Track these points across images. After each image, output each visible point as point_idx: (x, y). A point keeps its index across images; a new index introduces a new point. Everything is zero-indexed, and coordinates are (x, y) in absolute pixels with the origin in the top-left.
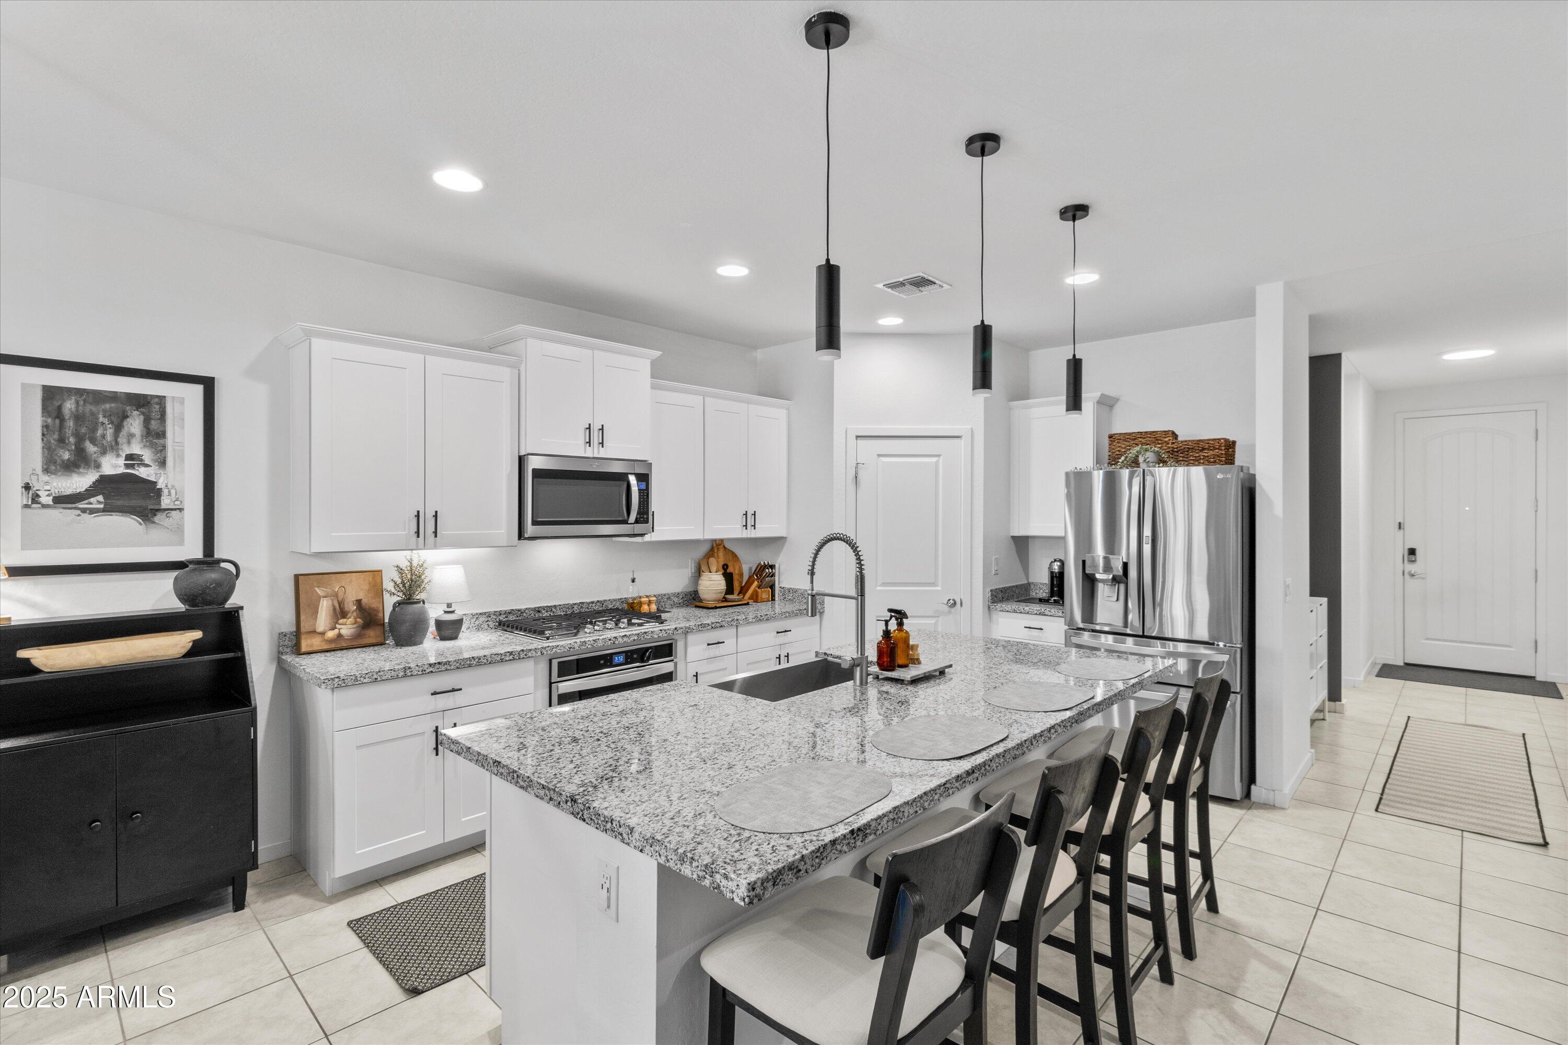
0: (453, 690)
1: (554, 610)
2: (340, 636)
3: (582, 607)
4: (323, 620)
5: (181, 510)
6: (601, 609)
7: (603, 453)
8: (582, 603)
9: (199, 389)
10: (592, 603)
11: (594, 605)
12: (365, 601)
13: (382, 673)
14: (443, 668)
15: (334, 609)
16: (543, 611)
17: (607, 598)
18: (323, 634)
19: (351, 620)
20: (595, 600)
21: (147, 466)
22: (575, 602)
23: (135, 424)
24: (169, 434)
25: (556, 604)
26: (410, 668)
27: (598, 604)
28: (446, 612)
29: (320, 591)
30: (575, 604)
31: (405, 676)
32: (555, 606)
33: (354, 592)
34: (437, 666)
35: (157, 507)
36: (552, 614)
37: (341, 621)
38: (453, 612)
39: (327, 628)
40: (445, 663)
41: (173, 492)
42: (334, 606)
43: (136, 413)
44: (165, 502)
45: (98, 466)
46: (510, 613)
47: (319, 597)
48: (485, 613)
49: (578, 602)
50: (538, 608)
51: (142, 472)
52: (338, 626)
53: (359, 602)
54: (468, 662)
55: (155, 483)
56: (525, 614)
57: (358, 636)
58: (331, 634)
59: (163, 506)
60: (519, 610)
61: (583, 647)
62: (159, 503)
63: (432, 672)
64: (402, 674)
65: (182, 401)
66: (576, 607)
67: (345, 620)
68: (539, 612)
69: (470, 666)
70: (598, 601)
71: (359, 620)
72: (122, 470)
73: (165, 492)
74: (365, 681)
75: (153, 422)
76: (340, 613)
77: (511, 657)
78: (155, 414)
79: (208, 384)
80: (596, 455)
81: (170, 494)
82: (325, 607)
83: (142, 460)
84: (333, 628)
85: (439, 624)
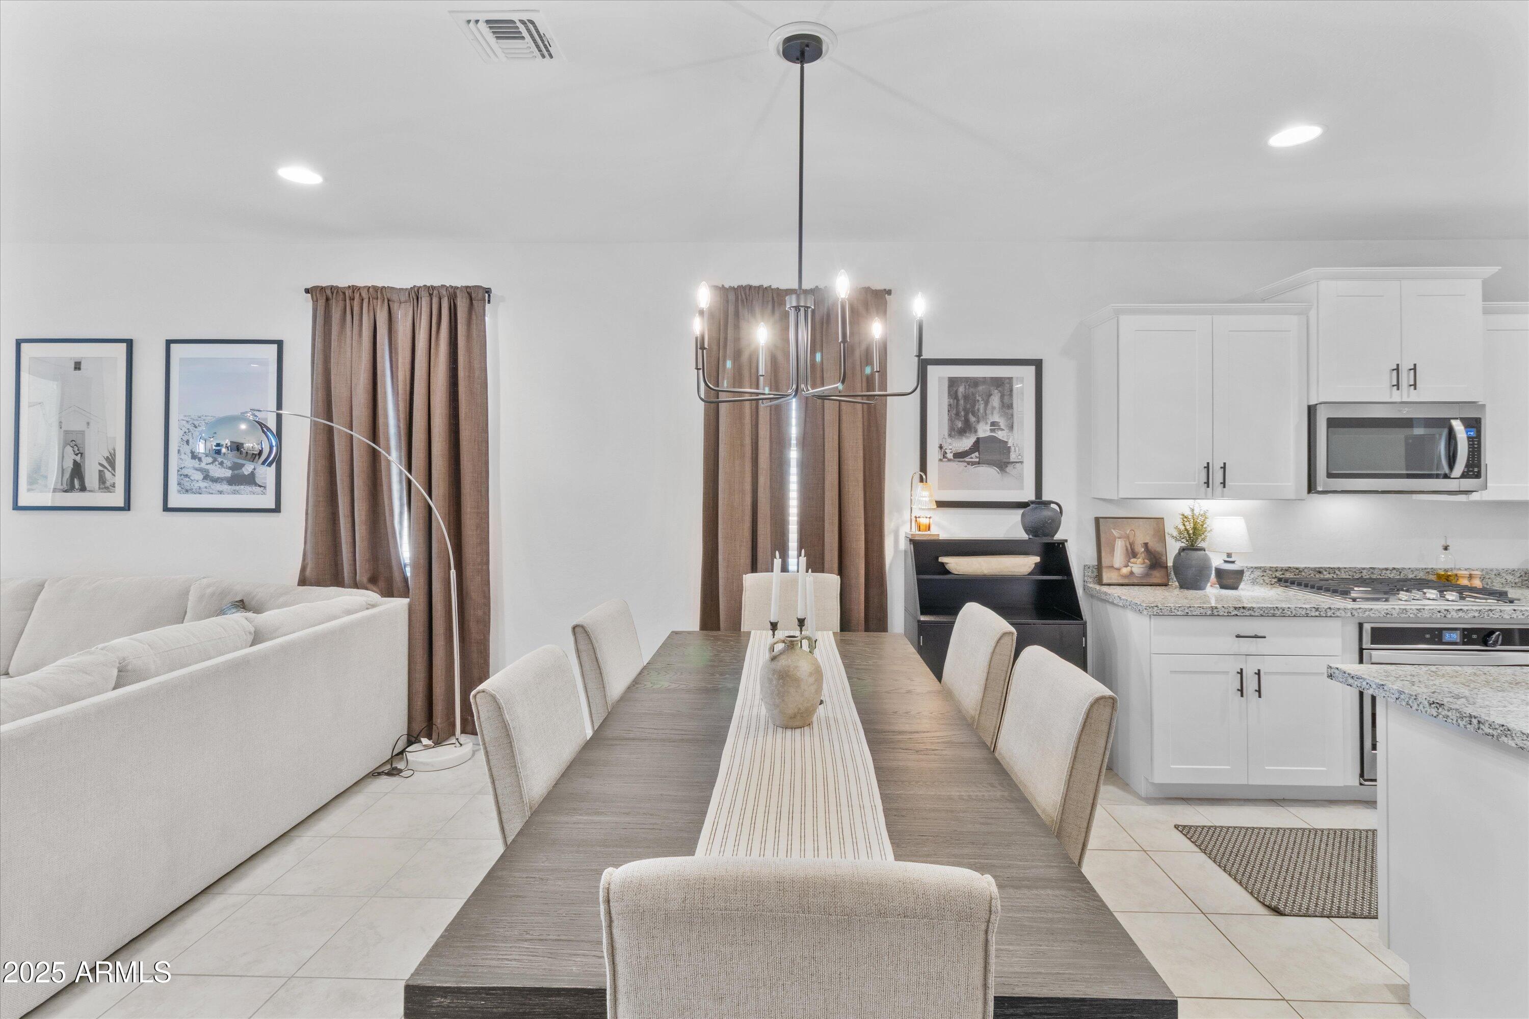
0: (1256, 637)
1: (1337, 572)
2: (1132, 573)
3: (1372, 573)
4: (1118, 557)
5: (1022, 462)
6: (1398, 577)
7: (1414, 396)
8: (1374, 568)
9: (1032, 369)
10: (1387, 569)
11: (1388, 572)
12: (1151, 545)
13: (1192, 609)
14: (1247, 613)
15: (1127, 549)
16: (1325, 573)
17: (1407, 566)
18: (1119, 569)
19: (1140, 560)
20: (1391, 566)
21: (1002, 430)
22: (1363, 566)
23: (995, 401)
24: (1015, 406)
25: (1341, 566)
26: (1216, 608)
27: (1394, 571)
28: (1226, 562)
29: (1115, 533)
30: (1364, 569)
31: (1212, 615)
32: (1339, 569)
33: (1142, 536)
34: (1242, 610)
35: (1007, 461)
36: (1335, 576)
37: (1132, 560)
38: (1233, 562)
39: (1122, 565)
40: (1249, 609)
41: (1017, 449)
42: (1126, 547)
43: (996, 391)
44: (1013, 457)
45: (976, 431)
46: (1287, 570)
47: (1115, 538)
48: (1260, 568)
49: (1368, 567)
50: (1319, 568)
51: (1000, 435)
52: (1130, 564)
53: (1146, 545)
54: (1272, 612)
55: (1006, 442)
56: (1303, 574)
57: (1147, 575)
58: (1125, 571)
59: (1012, 460)
60: (1297, 569)
61: (1404, 615)
62: (1009, 458)
63: (1237, 615)
64: (1209, 612)
65: (1021, 380)
66: (1365, 572)
67: (1135, 560)
68: (1320, 572)
69: (1274, 616)
70: (1394, 569)
71: (1146, 561)
72: (988, 434)
73: (1013, 449)
74: (1179, 613)
75: (1006, 397)
76: (1132, 553)
77: (1317, 613)
78: (1007, 392)
79: (1038, 364)
80: (1405, 399)
81: (1015, 452)
82: (1120, 547)
83: (999, 426)
84: (1127, 566)
85: (1220, 573)
